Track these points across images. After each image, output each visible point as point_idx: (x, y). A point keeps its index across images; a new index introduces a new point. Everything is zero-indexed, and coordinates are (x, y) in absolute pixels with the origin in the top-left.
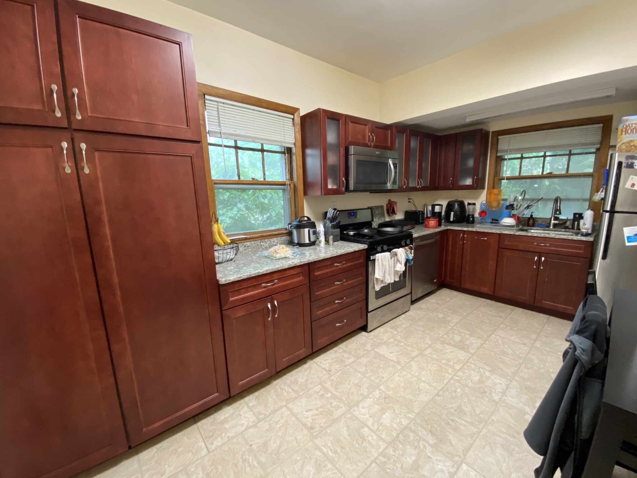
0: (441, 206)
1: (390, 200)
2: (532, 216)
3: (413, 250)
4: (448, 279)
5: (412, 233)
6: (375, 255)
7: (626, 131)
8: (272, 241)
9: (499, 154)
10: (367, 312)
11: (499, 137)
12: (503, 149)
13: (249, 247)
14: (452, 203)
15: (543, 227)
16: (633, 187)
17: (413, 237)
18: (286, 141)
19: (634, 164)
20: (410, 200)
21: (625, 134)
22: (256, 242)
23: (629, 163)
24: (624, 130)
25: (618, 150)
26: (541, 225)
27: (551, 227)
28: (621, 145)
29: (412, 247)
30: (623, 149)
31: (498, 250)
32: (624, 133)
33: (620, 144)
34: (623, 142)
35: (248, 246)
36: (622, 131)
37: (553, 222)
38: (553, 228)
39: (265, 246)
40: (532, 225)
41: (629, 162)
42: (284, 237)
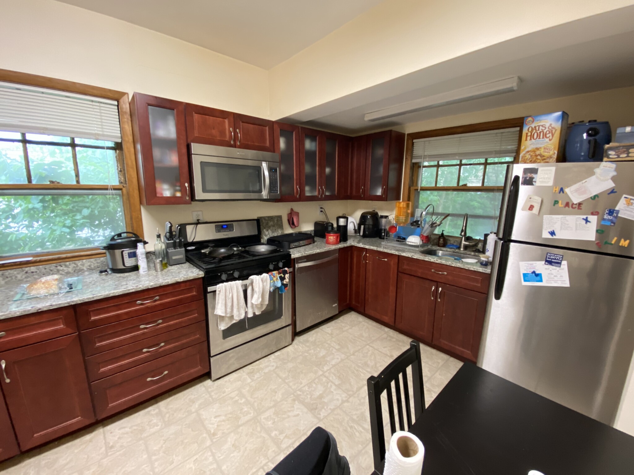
0: (346, 219)
1: (292, 210)
2: (442, 234)
3: (287, 274)
4: (354, 303)
5: (291, 253)
6: (216, 285)
7: (531, 136)
8: (79, 264)
9: (414, 161)
10: (210, 356)
11: (414, 141)
12: (419, 155)
13: (34, 274)
14: (365, 215)
15: (454, 248)
16: (532, 210)
17: (292, 258)
18: (105, 133)
19: (534, 180)
20: (322, 210)
21: (531, 139)
22: (47, 267)
23: (528, 179)
24: (529, 134)
25: (521, 160)
26: (453, 245)
27: (462, 249)
28: (525, 154)
29: (287, 270)
30: (527, 159)
31: (397, 274)
32: (529, 138)
33: (524, 152)
34: (527, 150)
35: (32, 272)
36: (527, 136)
37: (463, 242)
38: (463, 250)
39: (66, 271)
40: (442, 245)
41: (527, 177)
42: (102, 258)
